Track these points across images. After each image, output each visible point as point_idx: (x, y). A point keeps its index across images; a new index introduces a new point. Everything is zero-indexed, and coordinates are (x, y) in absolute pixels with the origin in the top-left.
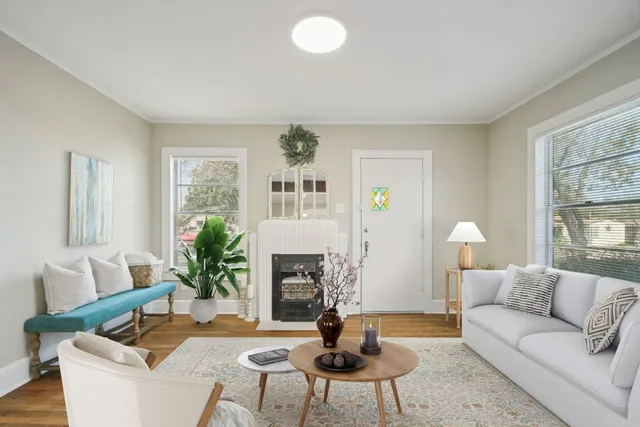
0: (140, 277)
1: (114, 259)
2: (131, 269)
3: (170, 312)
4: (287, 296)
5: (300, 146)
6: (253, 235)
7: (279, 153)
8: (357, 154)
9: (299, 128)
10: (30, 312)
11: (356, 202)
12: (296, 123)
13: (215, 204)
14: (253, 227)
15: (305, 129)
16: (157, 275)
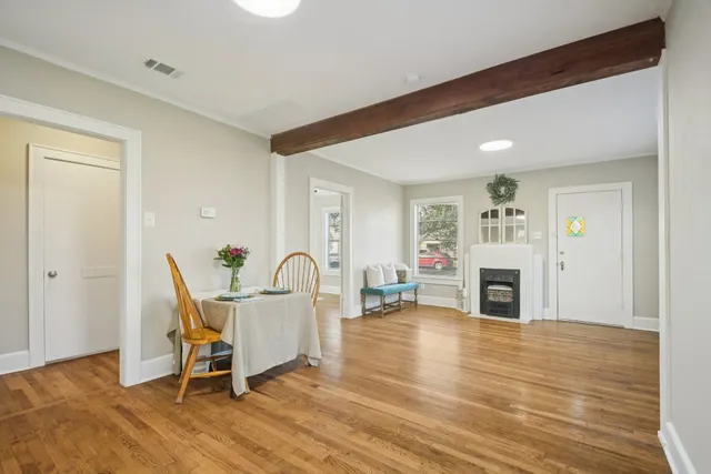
0: (402, 277)
1: (389, 266)
2: (397, 272)
3: (416, 301)
4: (491, 298)
5: (503, 190)
6: (467, 255)
7: (487, 196)
8: (553, 192)
9: (502, 177)
10: (362, 286)
11: (552, 229)
12: (500, 173)
13: (443, 227)
14: (467, 250)
15: (507, 176)
16: (409, 277)
